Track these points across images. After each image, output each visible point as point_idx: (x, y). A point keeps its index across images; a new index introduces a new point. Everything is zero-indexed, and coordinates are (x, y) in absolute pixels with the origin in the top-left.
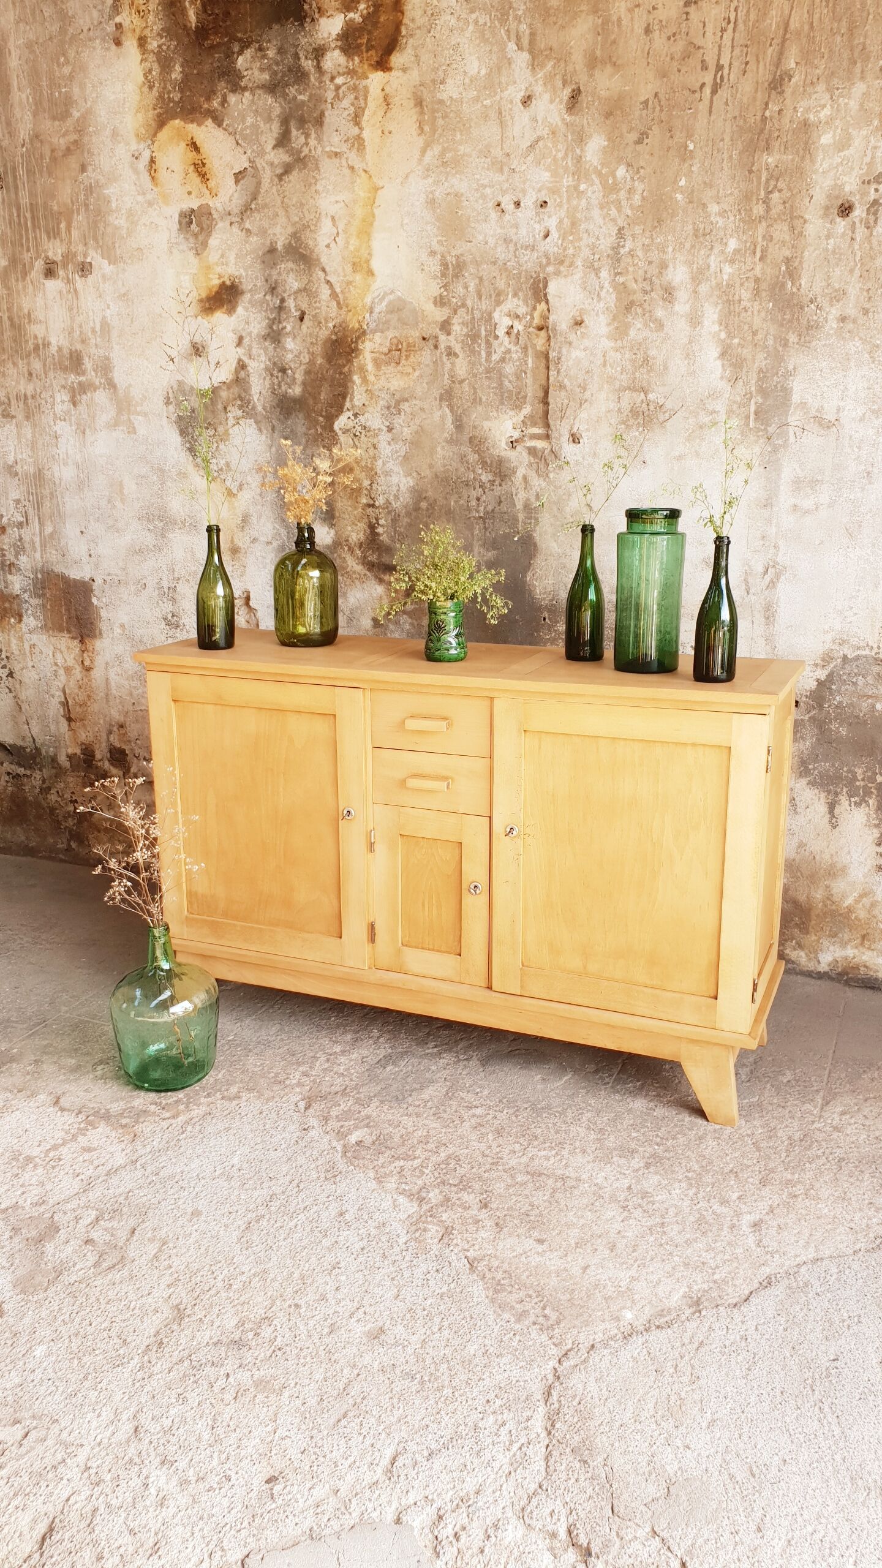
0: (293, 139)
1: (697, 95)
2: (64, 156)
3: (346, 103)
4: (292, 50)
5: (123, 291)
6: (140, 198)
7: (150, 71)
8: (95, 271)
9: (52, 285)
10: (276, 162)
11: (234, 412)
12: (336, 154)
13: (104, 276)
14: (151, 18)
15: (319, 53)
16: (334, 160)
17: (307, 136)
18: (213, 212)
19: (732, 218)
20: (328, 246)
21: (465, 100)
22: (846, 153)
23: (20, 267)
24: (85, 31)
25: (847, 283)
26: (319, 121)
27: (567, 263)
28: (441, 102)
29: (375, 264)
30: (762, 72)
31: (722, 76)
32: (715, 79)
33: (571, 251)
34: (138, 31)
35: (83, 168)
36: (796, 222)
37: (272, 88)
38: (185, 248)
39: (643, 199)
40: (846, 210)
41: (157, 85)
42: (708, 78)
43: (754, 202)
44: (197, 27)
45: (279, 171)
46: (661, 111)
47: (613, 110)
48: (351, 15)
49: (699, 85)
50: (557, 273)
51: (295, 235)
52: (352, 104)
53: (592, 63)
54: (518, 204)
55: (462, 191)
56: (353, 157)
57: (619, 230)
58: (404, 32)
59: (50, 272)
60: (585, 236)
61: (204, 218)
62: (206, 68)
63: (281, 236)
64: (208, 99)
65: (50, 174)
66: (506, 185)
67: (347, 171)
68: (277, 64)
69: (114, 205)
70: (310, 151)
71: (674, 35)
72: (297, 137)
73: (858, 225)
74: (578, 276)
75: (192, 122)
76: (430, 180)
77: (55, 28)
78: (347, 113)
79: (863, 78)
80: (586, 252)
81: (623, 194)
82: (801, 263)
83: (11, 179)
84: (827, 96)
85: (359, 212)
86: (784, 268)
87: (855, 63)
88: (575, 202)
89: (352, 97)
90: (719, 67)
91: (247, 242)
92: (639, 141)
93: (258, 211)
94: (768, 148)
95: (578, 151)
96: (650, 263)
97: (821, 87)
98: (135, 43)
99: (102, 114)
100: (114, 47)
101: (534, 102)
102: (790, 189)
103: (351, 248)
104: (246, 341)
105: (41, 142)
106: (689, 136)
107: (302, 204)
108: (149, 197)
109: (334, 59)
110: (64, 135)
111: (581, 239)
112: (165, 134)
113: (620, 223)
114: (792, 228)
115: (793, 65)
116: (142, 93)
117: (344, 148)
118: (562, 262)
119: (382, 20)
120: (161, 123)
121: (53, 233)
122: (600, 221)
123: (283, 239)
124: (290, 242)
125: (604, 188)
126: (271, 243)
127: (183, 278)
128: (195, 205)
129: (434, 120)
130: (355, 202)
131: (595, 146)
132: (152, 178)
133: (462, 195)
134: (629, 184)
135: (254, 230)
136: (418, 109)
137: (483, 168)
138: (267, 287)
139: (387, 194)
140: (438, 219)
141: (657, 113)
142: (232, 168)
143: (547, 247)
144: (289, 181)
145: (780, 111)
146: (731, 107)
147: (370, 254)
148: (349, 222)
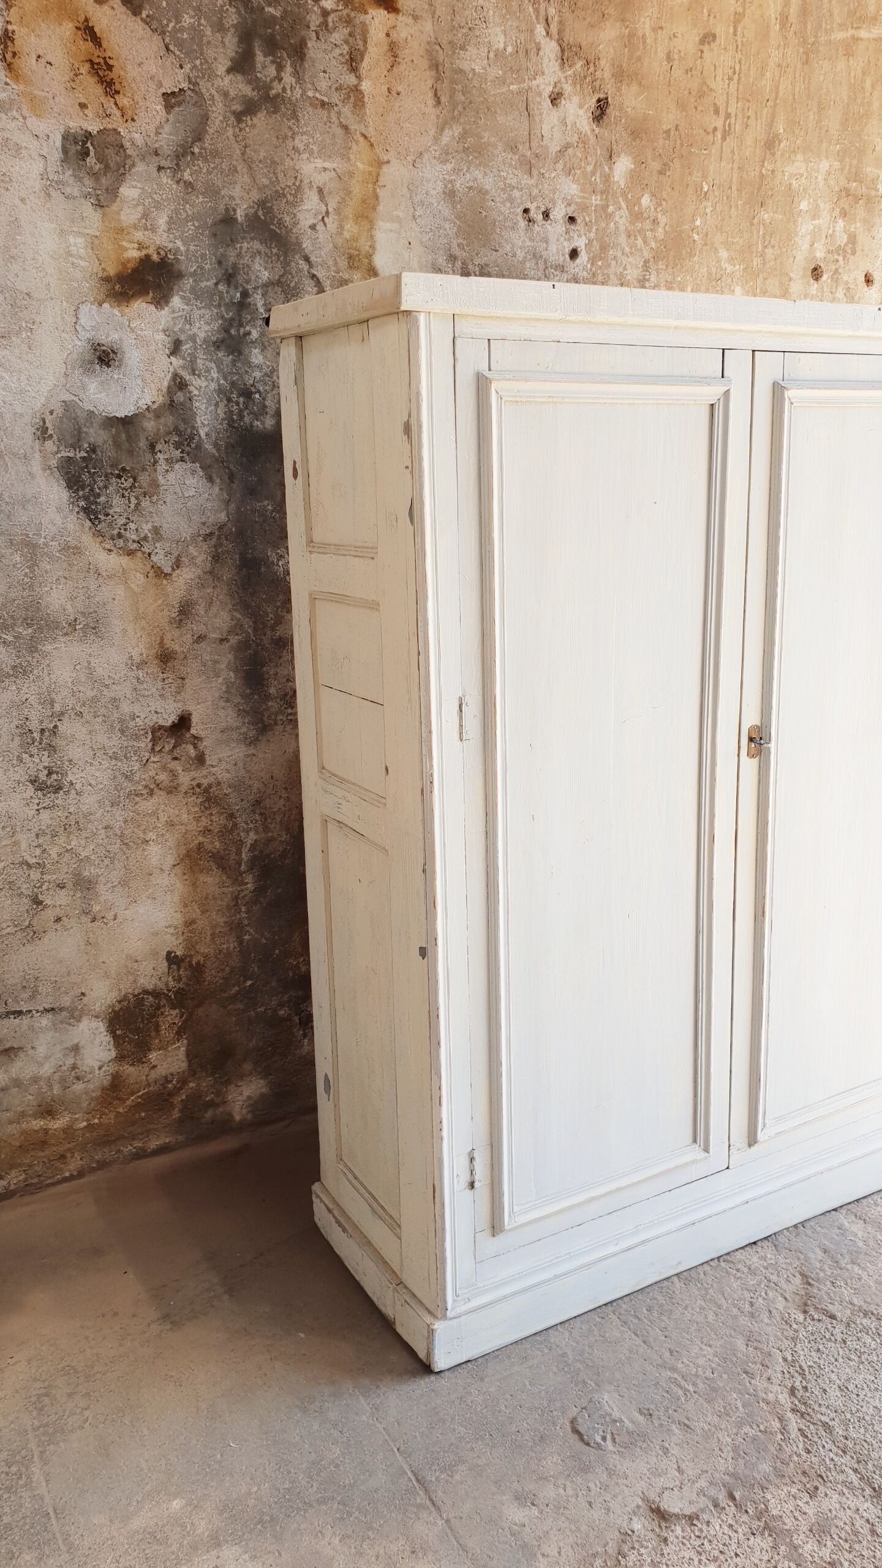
0: (259, 66)
3: (337, 37)
10: (232, 93)
11: (166, 452)
12: (323, 104)
16: (320, 111)
17: (280, 68)
18: (127, 144)
20: (313, 227)
22: (816, 222)
26: (299, 53)
29: (379, 261)
30: (758, 129)
31: (729, 124)
32: (724, 126)
36: (784, 279)
39: (666, 232)
40: (816, 273)
42: (719, 123)
43: (754, 254)
45: (237, 107)
46: (682, 145)
47: (637, 132)
49: (710, 129)
51: (262, 204)
52: (346, 42)
53: (620, 75)
54: (546, 215)
55: (487, 187)
56: (346, 110)
57: (646, 262)
60: (613, 262)
61: (110, 152)
63: (240, 199)
66: (535, 191)
67: (339, 131)
70: (284, 89)
71: (691, 69)
72: (264, 65)
73: (825, 290)
76: (449, 167)
84: (804, 166)
85: (357, 189)
87: (822, 142)
88: (603, 225)
89: (346, 31)
90: (728, 115)
91: (186, 201)
92: (662, 172)
93: (206, 160)
94: (763, 203)
95: (606, 169)
97: (800, 157)
101: (563, 102)
102: (779, 247)
103: (347, 235)
104: (186, 347)
107: (274, 162)
113: (646, 254)
114: (781, 283)
115: (782, 131)
117: (335, 98)
122: (627, 249)
123: (245, 206)
124: (256, 213)
125: (631, 215)
126: (227, 210)
127: (72, 240)
128: (94, 127)
129: (453, 91)
130: (351, 175)
131: (623, 165)
132: (9, 67)
133: (487, 192)
134: (653, 214)
135: (199, 186)
136: (433, 73)
137: (510, 165)
138: (220, 272)
139: (395, 173)
140: (458, 217)
141: (678, 146)
142: (160, 85)
143: (577, 270)
144: (253, 126)
145: (773, 171)
146: (736, 157)
147: (373, 247)
148: (343, 200)
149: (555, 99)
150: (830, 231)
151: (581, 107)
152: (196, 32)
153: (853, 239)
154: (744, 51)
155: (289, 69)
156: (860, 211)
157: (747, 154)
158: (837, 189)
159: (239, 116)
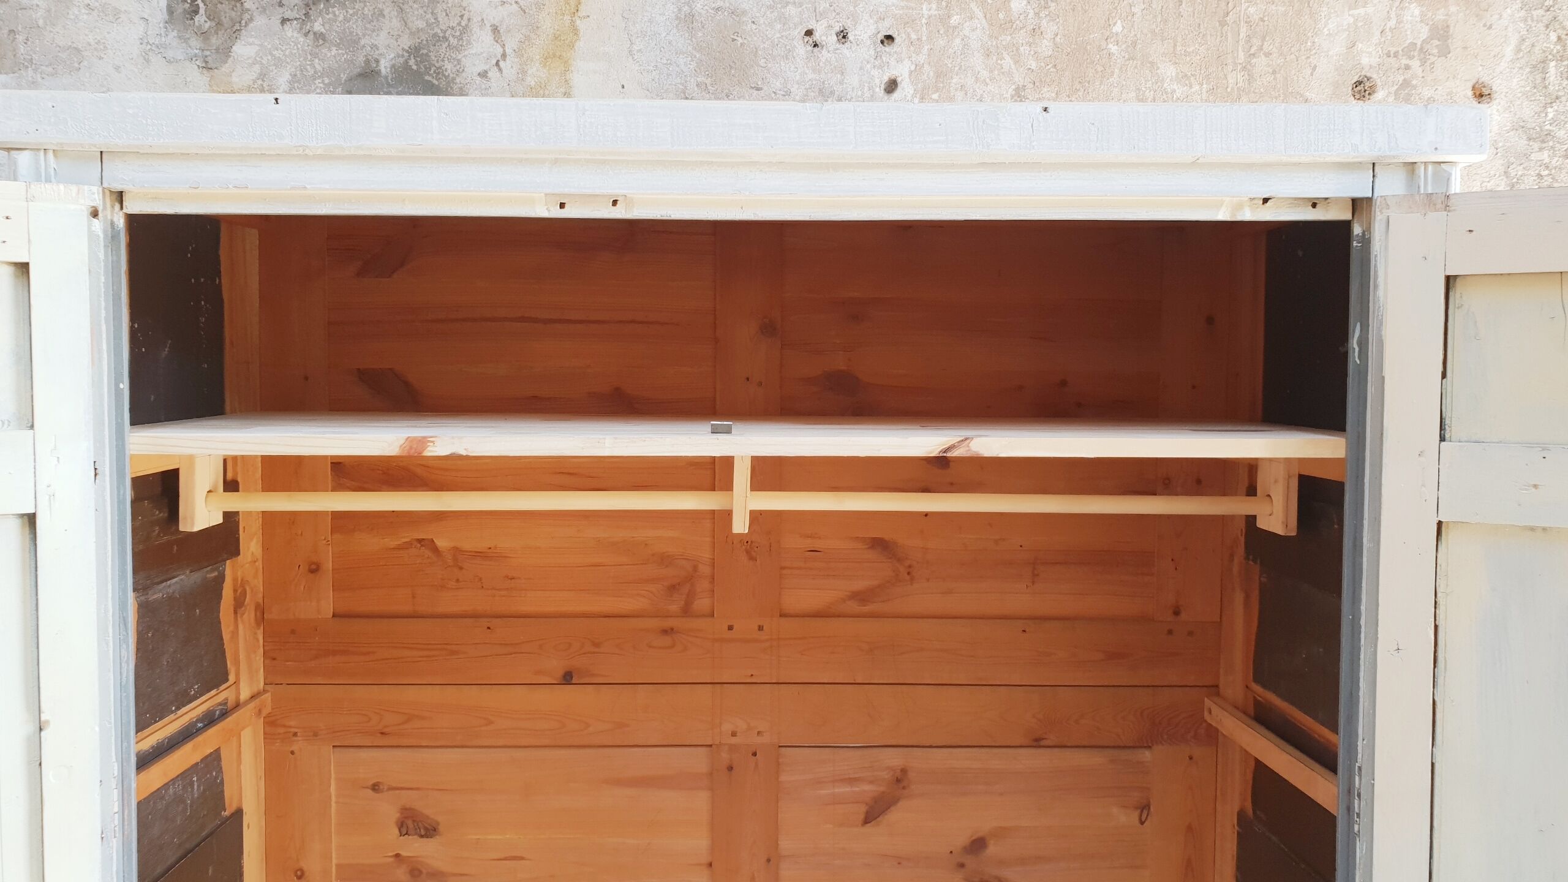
18: (245, 0)
20: (483, 75)
22: (1361, 11)
36: (1296, 100)
38: (180, 56)
39: (1056, 46)
43: (1230, 68)
51: (415, 51)
54: (843, 36)
55: (746, 7)
57: (1017, 89)
60: (960, 94)
61: (224, 7)
63: (387, 49)
66: (824, 5)
81: (1021, 37)
85: (548, 23)
88: (942, 43)
91: (315, 55)
102: (1282, 54)
103: (531, 82)
111: (951, 100)
113: (1019, 79)
122: (985, 74)
123: (392, 56)
124: (406, 62)
125: (991, 25)
126: (367, 62)
133: (744, 12)
134: (1031, 22)
135: (333, 36)
140: (699, 48)
148: (528, 38)
150: (1392, 23)
153: (1441, 33)
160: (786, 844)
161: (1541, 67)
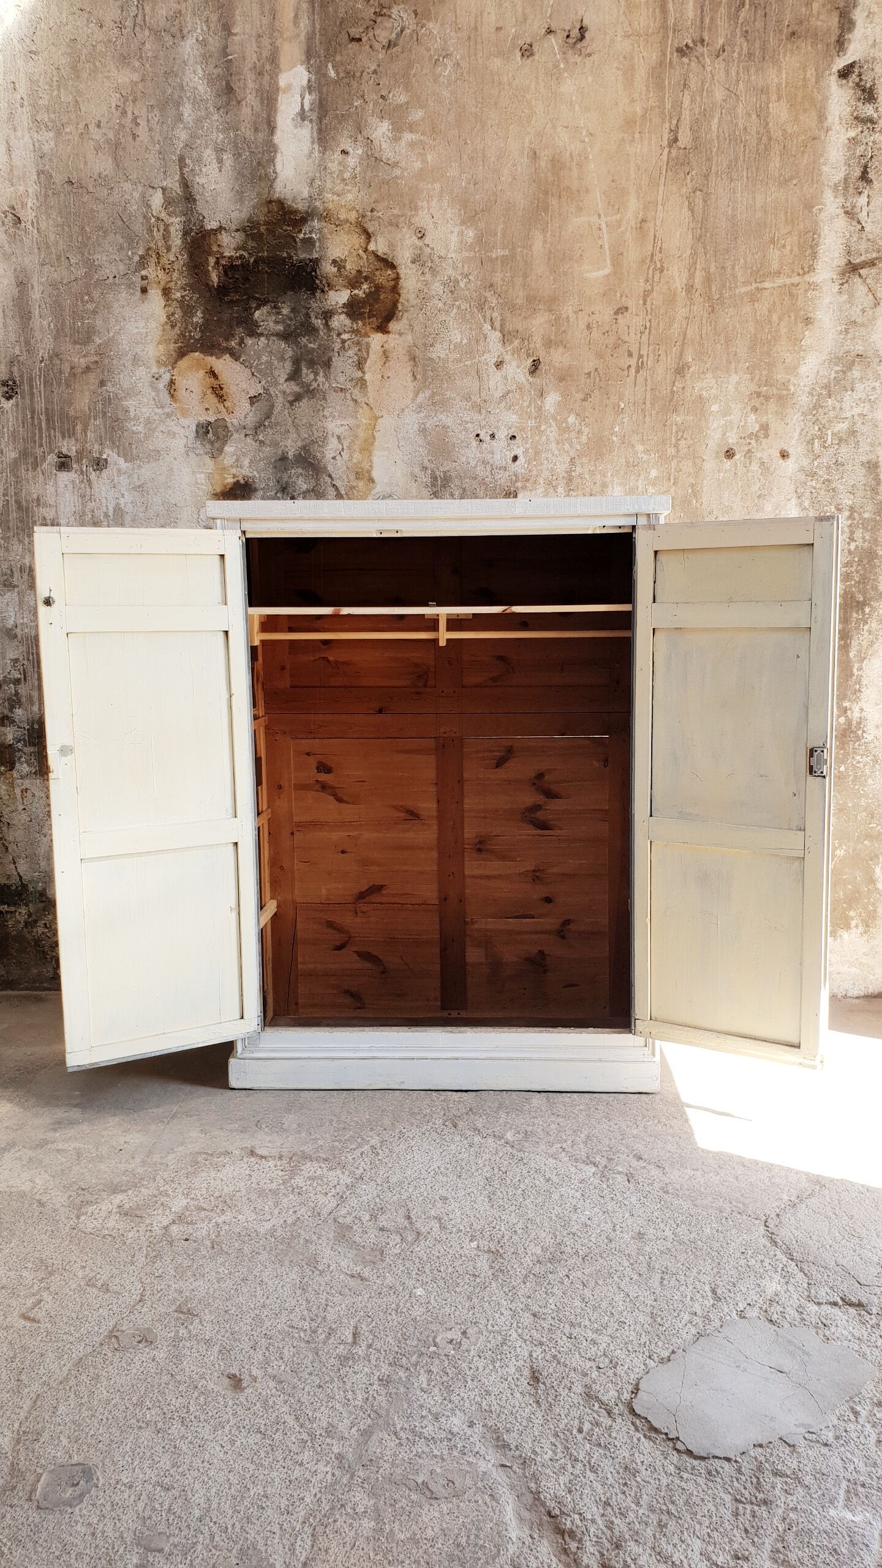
0: (304, 376)
1: (626, 373)
2: (82, 373)
3: (351, 353)
4: (304, 311)
5: (138, 484)
6: (159, 411)
7: (173, 314)
8: (110, 466)
9: (64, 477)
10: (288, 391)
12: (342, 390)
13: (119, 471)
14: (176, 275)
15: (327, 315)
16: (340, 394)
17: (316, 374)
18: (229, 425)
19: (653, 456)
20: (334, 458)
21: (450, 360)
22: (728, 418)
23: (31, 460)
24: (111, 278)
25: (733, 502)
26: (327, 364)
27: (531, 481)
28: (430, 359)
29: (375, 474)
30: (668, 362)
31: (642, 362)
32: (638, 363)
33: (535, 472)
34: (163, 283)
35: (102, 383)
36: (697, 460)
37: (285, 336)
38: (202, 452)
39: (589, 438)
40: (730, 454)
41: (179, 325)
42: (633, 362)
43: (668, 446)
44: (219, 286)
45: (291, 398)
46: (600, 380)
47: (563, 377)
48: (356, 291)
49: (626, 366)
50: (524, 488)
51: (304, 448)
52: (356, 354)
53: (549, 344)
54: (493, 436)
55: (449, 424)
56: (356, 392)
58: (400, 308)
59: (64, 464)
60: (546, 461)
61: (220, 430)
62: (226, 316)
63: (291, 446)
64: (227, 339)
65: (68, 386)
66: (484, 423)
67: (352, 403)
68: (291, 319)
69: (132, 415)
70: (318, 385)
71: (608, 332)
72: (307, 374)
73: (739, 464)
74: (540, 490)
75: (211, 355)
76: (422, 415)
77: (81, 272)
78: (351, 360)
79: (736, 372)
80: (546, 474)
81: (573, 435)
82: (702, 488)
83: (26, 388)
84: (714, 381)
85: (362, 434)
86: (690, 491)
87: (731, 363)
88: (537, 438)
89: (356, 349)
90: (640, 356)
91: (260, 451)
92: (584, 400)
93: (271, 428)
94: (675, 410)
95: (539, 403)
96: (595, 483)
97: (709, 375)
98: (160, 292)
99: (124, 343)
100: (138, 293)
101: (505, 366)
102: (692, 439)
103: (355, 461)
105: (61, 360)
106: (621, 399)
107: (311, 425)
108: (167, 410)
109: (340, 321)
110: (85, 356)
111: (542, 464)
112: (184, 363)
113: (572, 454)
114: (695, 464)
115: (690, 360)
116: (164, 330)
117: (349, 385)
118: (528, 480)
119: (382, 297)
120: (182, 354)
121: (68, 433)
122: (557, 452)
123: (294, 450)
124: (300, 453)
125: (559, 429)
126: (283, 453)
127: (198, 476)
128: (212, 420)
129: (425, 372)
130: (358, 426)
131: (552, 400)
132: (172, 396)
133: (449, 427)
134: (577, 428)
135: (267, 442)
136: (412, 363)
137: (465, 409)
138: (278, 487)
139: (386, 423)
140: (428, 444)
141: (597, 382)
142: (248, 393)
143: (516, 469)
144: (300, 407)
145: (683, 388)
146: (649, 383)
147: (371, 466)
148: (353, 441)
149: (499, 365)
150: (742, 423)
151: (518, 367)
152: (269, 364)
153: (765, 428)
154: (653, 314)
155: (321, 374)
156: (772, 406)
157: (659, 379)
158: (748, 393)
159: (291, 403)
160: (465, 776)
161: (811, 442)
